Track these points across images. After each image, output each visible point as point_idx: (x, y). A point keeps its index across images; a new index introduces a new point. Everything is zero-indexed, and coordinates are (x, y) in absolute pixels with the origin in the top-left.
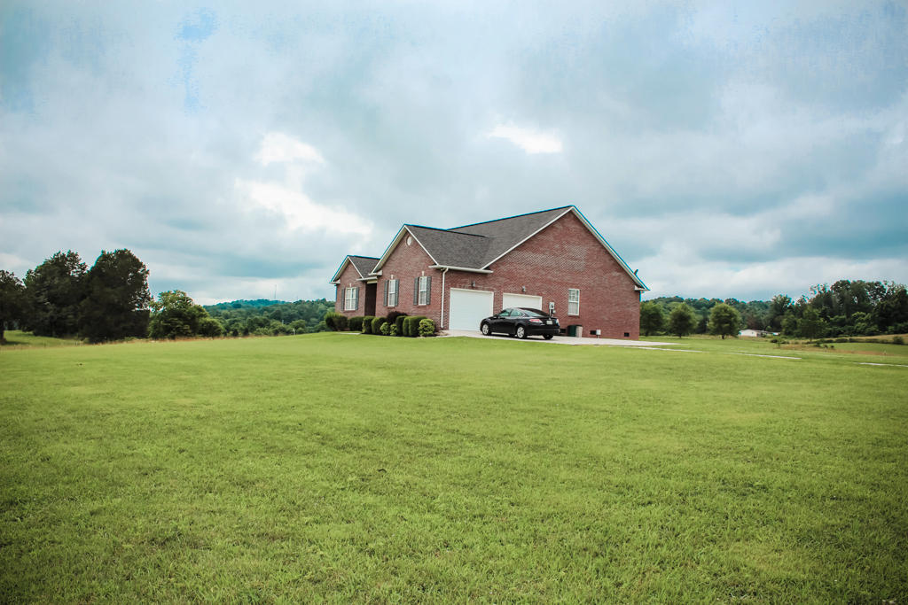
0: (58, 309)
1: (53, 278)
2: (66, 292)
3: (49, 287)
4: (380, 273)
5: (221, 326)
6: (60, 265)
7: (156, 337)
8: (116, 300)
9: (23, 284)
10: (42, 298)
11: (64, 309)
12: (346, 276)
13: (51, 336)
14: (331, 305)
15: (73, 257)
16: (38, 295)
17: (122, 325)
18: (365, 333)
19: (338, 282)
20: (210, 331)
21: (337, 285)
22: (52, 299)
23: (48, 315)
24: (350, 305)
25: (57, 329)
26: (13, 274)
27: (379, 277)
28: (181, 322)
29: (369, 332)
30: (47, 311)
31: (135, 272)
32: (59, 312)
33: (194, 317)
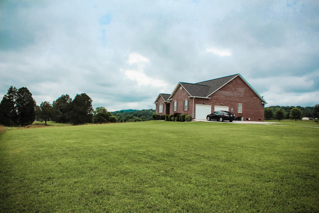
0: (63, 114)
1: (62, 103)
2: (66, 108)
3: (60, 107)
4: (171, 99)
5: (117, 119)
6: (64, 99)
7: (95, 123)
8: (82, 110)
9: (52, 106)
10: (58, 110)
11: (65, 114)
12: (159, 101)
13: (61, 123)
14: (154, 111)
15: (68, 96)
16: (57, 109)
17: (84, 119)
18: (166, 121)
19: (157, 103)
20: (113, 121)
21: (156, 104)
22: (61, 110)
23: (60, 116)
24: (161, 111)
25: (62, 120)
26: (49, 102)
27: (171, 101)
28: (103, 118)
29: (168, 120)
30: (60, 114)
31: (88, 101)
32: (63, 115)
33: (107, 116)
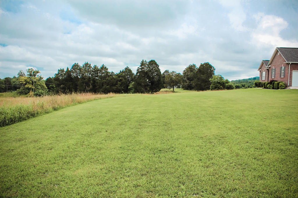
0: (190, 82)
1: (188, 73)
2: (192, 76)
3: (187, 75)
4: (270, 66)
6: (191, 68)
7: (212, 90)
8: (204, 79)
9: (182, 75)
10: (185, 79)
11: (191, 82)
12: (262, 68)
13: (188, 90)
14: (258, 78)
15: (194, 66)
16: (184, 78)
17: (206, 86)
18: (264, 88)
19: (260, 70)
20: (230, 88)
21: (260, 71)
22: (188, 79)
23: (187, 84)
24: (264, 79)
25: (189, 88)
26: (176, 72)
27: (270, 67)
28: (220, 85)
29: (265, 88)
30: (187, 82)
31: (210, 69)
32: (190, 83)
33: (224, 83)
